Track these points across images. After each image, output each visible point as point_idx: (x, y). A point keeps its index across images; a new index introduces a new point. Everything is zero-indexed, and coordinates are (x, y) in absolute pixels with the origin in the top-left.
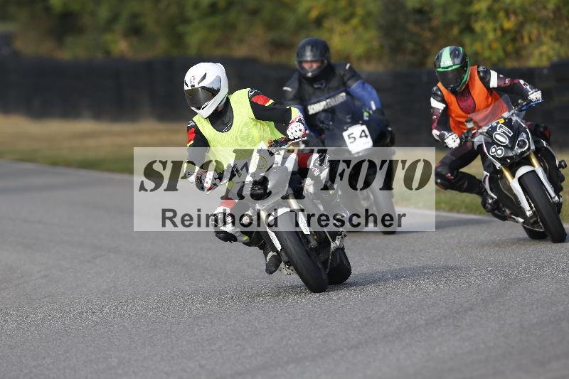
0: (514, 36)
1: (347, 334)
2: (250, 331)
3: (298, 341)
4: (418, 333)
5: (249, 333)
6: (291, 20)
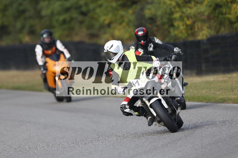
0: (191, 28)
1: (129, 152)
2: (88, 152)
3: (108, 155)
4: (159, 150)
5: (88, 153)
6: (97, 25)
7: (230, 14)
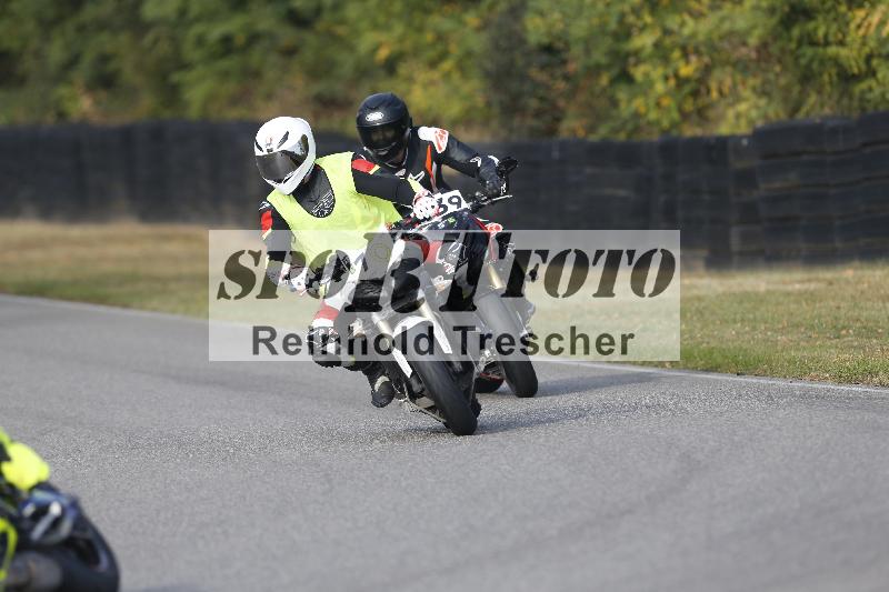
0: (696, 87)
6: (347, 63)
7: (842, 43)
